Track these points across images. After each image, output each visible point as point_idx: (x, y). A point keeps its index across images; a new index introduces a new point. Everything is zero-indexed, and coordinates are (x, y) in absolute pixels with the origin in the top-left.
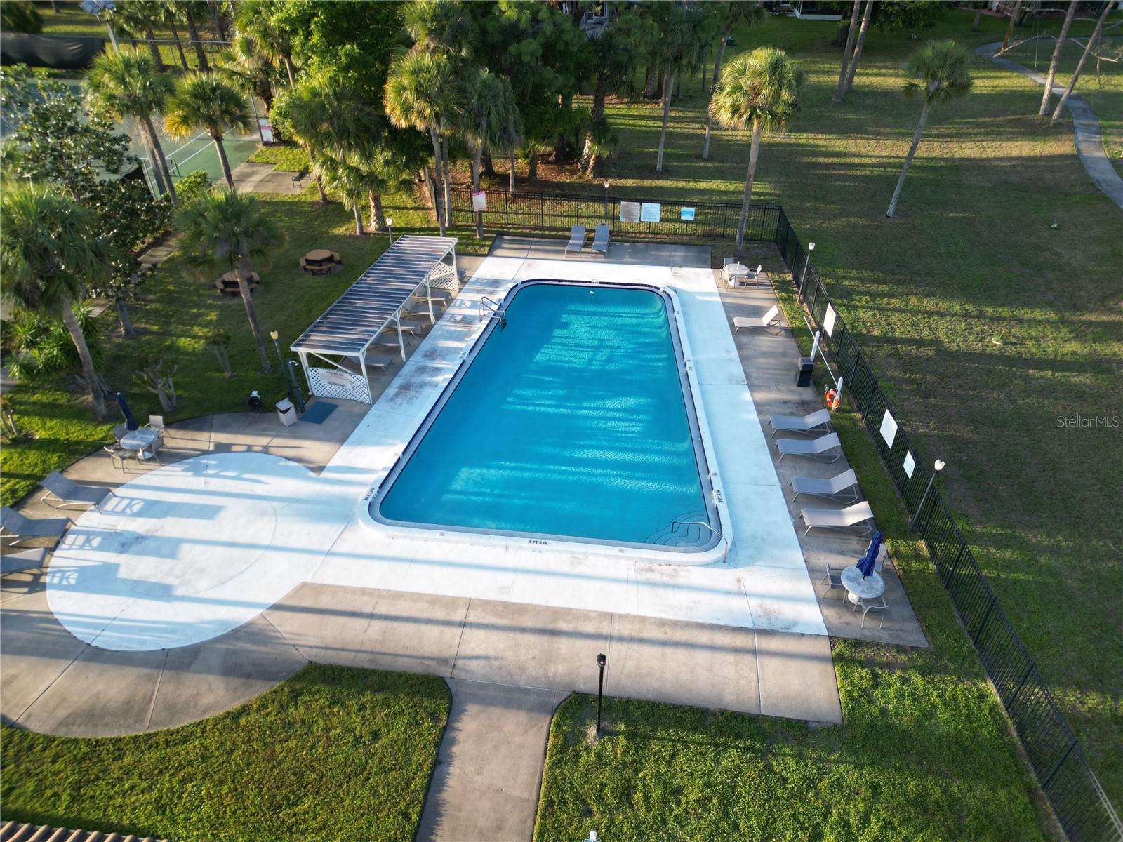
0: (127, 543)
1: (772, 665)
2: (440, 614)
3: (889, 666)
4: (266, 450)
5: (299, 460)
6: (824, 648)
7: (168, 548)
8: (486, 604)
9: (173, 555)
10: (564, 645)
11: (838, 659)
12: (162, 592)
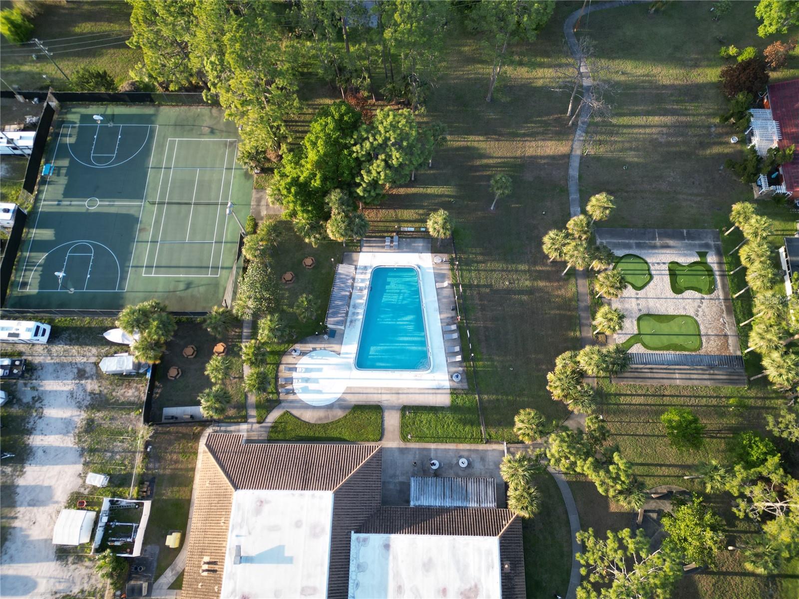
0: (307, 380)
1: (439, 396)
2: (376, 392)
3: (460, 394)
4: (325, 349)
5: (334, 351)
6: (449, 391)
7: (316, 381)
8: (385, 388)
9: (318, 383)
10: (401, 396)
11: (451, 393)
12: (320, 392)
